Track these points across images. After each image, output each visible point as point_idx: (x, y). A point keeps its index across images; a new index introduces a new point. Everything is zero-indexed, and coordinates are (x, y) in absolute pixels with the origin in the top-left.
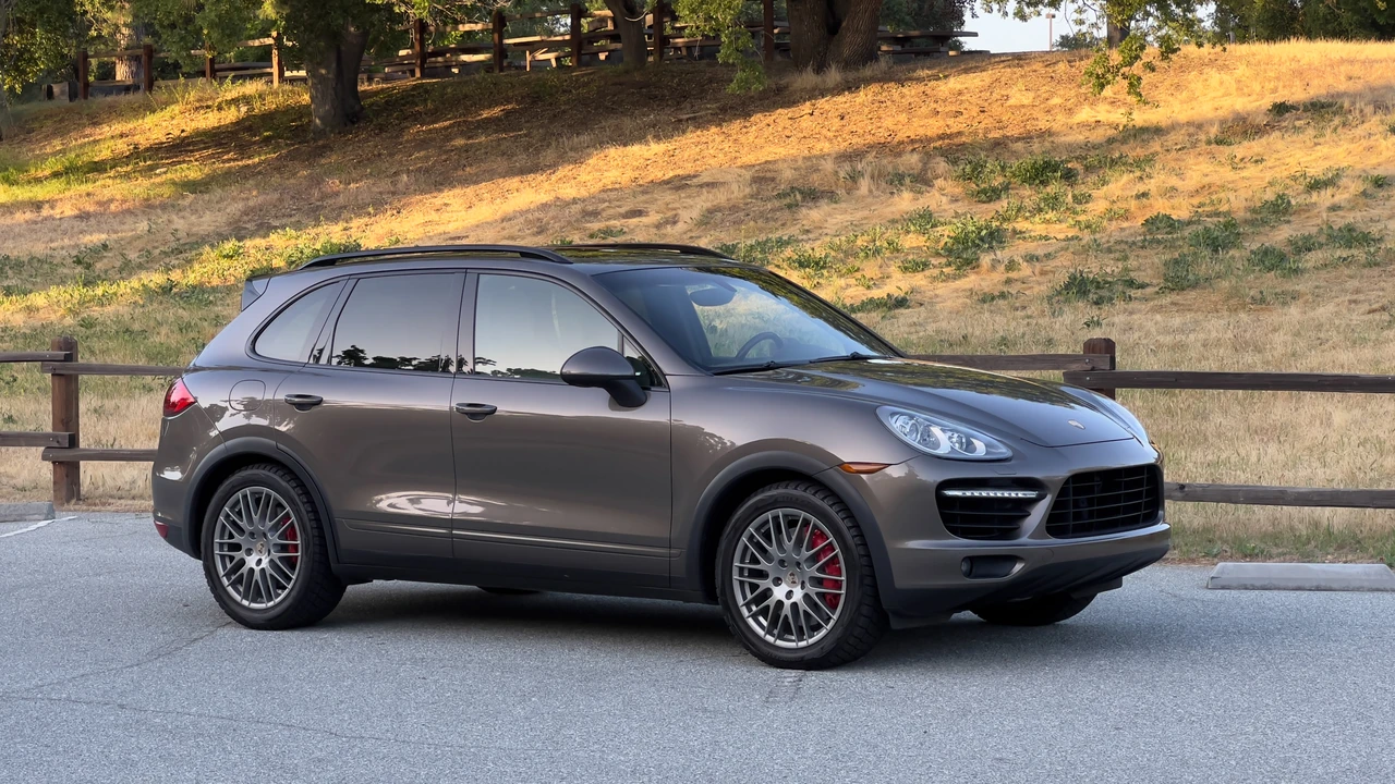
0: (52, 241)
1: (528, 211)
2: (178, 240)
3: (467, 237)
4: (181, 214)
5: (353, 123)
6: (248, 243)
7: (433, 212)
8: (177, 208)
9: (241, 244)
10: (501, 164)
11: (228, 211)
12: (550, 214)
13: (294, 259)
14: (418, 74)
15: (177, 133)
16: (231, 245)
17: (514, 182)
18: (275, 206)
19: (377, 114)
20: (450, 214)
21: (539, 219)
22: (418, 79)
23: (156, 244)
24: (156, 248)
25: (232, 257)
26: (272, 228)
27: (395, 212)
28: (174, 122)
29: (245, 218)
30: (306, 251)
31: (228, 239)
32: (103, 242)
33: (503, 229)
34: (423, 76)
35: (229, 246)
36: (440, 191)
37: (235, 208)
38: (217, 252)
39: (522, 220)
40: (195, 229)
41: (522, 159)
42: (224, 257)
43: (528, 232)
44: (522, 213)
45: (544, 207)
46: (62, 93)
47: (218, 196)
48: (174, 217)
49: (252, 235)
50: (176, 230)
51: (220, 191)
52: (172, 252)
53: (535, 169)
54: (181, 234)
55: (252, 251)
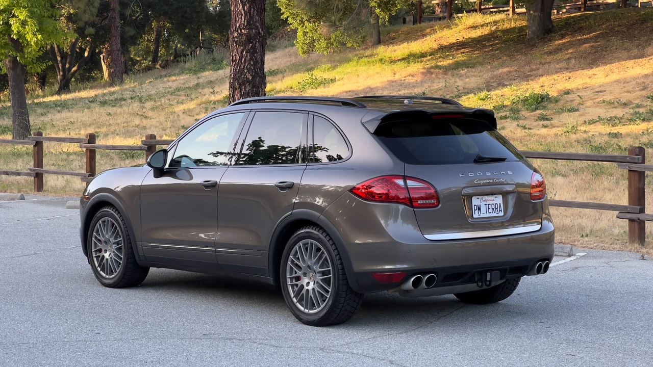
0: (399, 90)
1: (638, 78)
2: (459, 91)
3: (605, 91)
4: (461, 78)
5: (548, 34)
6: (493, 93)
7: (587, 78)
8: (459, 75)
9: (489, 93)
10: (624, 54)
11: (484, 77)
12: (649, 80)
13: (515, 101)
14: (582, 10)
15: (461, 39)
16: (484, 93)
17: (630, 63)
18: (507, 75)
19: (561, 29)
20: (596, 80)
21: (643, 82)
22: (583, 11)
23: (448, 93)
24: (448, 95)
25: (484, 99)
26: (504, 86)
27: (568, 78)
28: (460, 34)
29: (492, 81)
30: (521, 97)
31: (483, 91)
32: (423, 91)
33: (624, 87)
34: (585, 10)
35: (483, 94)
36: (592, 68)
37: (487, 76)
38: (477, 97)
39: (634, 83)
40: (467, 86)
41: (635, 51)
42: (481, 99)
43: (637, 89)
44: (634, 79)
45: (646, 76)
46: (410, 21)
47: (479, 69)
48: (458, 80)
49: (495, 88)
50: (458, 86)
51: (480, 67)
52: (456, 97)
53: (642, 56)
54: (460, 88)
55: (494, 97)
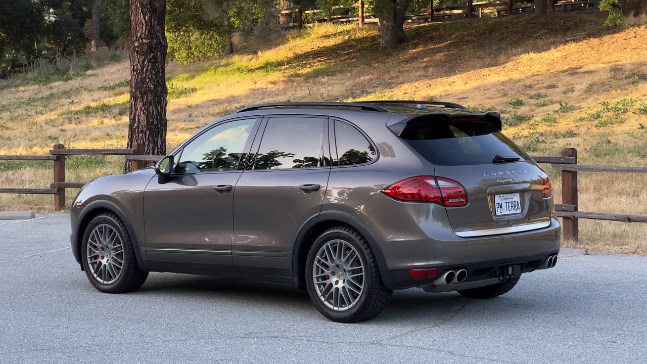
0: (263, 99)
1: (497, 85)
2: (324, 98)
3: (467, 98)
4: (324, 86)
5: (401, 43)
6: (358, 100)
7: (448, 86)
8: (321, 83)
9: (355, 100)
10: (478, 62)
11: (346, 84)
12: (508, 87)
14: (430, 20)
15: (316, 48)
17: (486, 71)
18: (368, 82)
19: (413, 39)
20: (456, 87)
21: (503, 89)
22: (430, 22)
26: (369, 93)
27: (428, 85)
28: (314, 43)
29: (355, 88)
31: (348, 98)
32: (288, 99)
33: (486, 94)
34: (433, 21)
35: (349, 101)
36: (450, 76)
37: (349, 84)
39: (494, 89)
40: (331, 93)
41: (488, 60)
43: (498, 95)
44: (494, 86)
45: (504, 83)
47: (340, 77)
48: (320, 87)
49: (360, 96)
50: (322, 94)
51: (341, 75)
54: (324, 96)
